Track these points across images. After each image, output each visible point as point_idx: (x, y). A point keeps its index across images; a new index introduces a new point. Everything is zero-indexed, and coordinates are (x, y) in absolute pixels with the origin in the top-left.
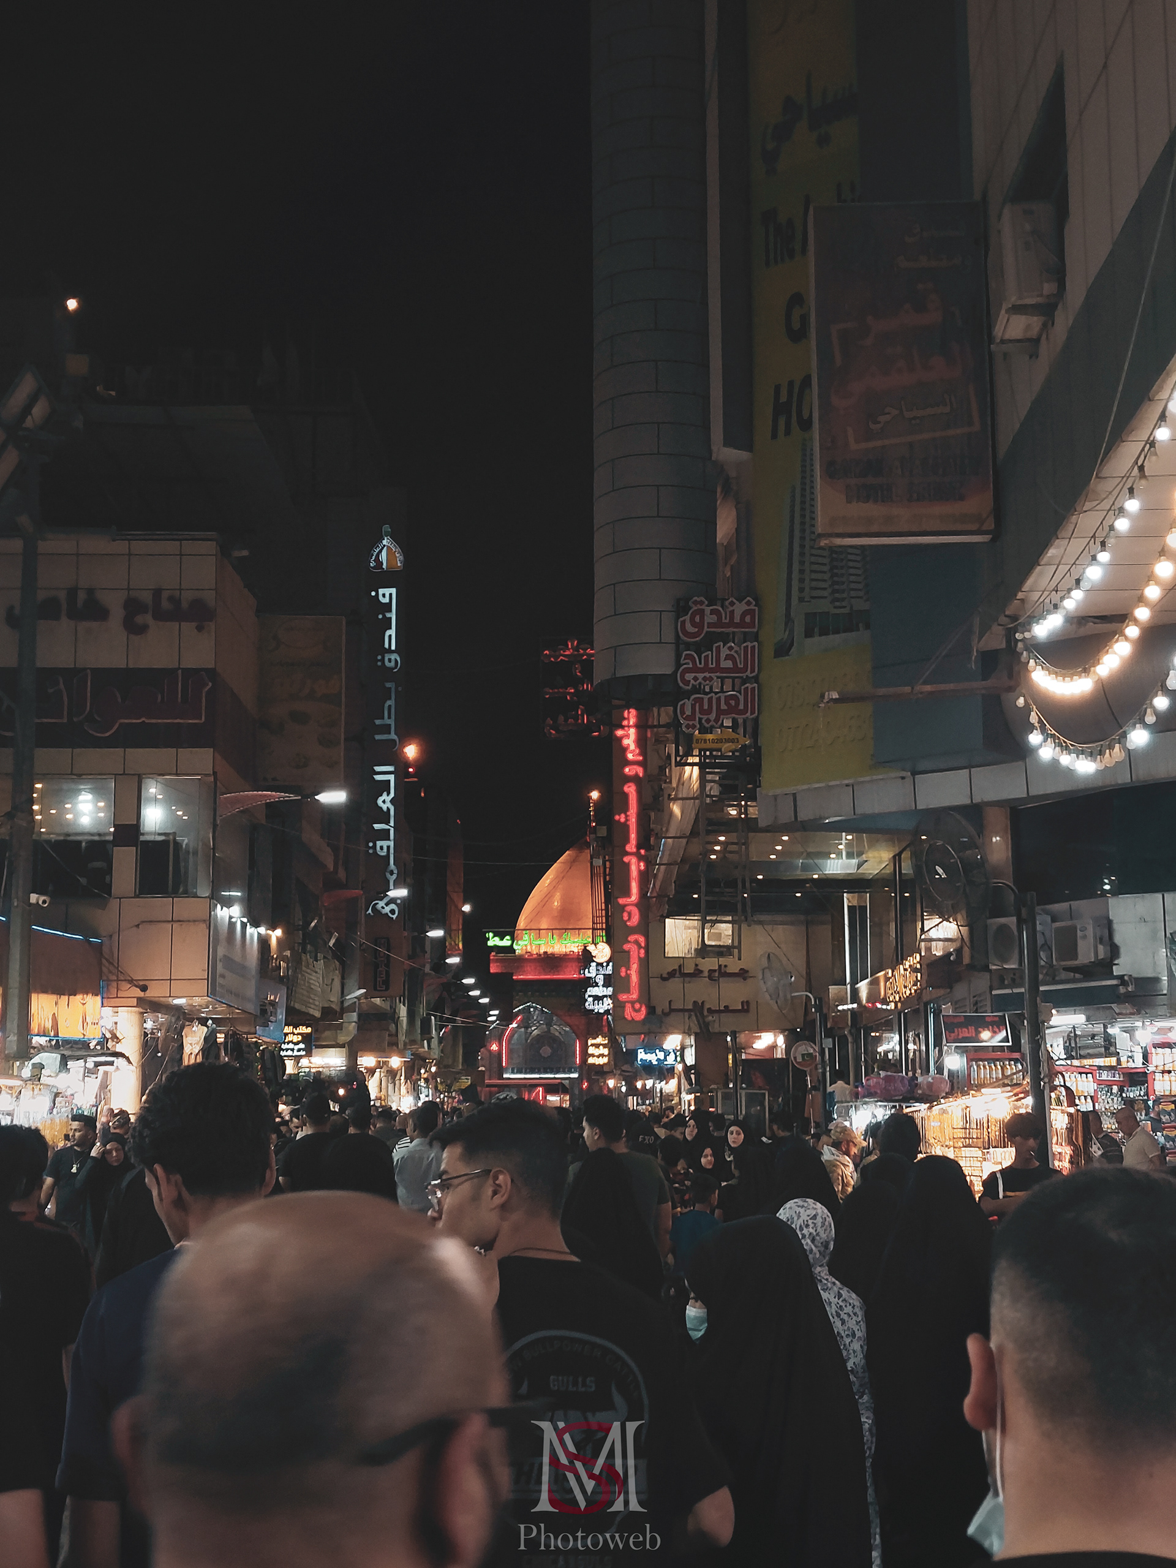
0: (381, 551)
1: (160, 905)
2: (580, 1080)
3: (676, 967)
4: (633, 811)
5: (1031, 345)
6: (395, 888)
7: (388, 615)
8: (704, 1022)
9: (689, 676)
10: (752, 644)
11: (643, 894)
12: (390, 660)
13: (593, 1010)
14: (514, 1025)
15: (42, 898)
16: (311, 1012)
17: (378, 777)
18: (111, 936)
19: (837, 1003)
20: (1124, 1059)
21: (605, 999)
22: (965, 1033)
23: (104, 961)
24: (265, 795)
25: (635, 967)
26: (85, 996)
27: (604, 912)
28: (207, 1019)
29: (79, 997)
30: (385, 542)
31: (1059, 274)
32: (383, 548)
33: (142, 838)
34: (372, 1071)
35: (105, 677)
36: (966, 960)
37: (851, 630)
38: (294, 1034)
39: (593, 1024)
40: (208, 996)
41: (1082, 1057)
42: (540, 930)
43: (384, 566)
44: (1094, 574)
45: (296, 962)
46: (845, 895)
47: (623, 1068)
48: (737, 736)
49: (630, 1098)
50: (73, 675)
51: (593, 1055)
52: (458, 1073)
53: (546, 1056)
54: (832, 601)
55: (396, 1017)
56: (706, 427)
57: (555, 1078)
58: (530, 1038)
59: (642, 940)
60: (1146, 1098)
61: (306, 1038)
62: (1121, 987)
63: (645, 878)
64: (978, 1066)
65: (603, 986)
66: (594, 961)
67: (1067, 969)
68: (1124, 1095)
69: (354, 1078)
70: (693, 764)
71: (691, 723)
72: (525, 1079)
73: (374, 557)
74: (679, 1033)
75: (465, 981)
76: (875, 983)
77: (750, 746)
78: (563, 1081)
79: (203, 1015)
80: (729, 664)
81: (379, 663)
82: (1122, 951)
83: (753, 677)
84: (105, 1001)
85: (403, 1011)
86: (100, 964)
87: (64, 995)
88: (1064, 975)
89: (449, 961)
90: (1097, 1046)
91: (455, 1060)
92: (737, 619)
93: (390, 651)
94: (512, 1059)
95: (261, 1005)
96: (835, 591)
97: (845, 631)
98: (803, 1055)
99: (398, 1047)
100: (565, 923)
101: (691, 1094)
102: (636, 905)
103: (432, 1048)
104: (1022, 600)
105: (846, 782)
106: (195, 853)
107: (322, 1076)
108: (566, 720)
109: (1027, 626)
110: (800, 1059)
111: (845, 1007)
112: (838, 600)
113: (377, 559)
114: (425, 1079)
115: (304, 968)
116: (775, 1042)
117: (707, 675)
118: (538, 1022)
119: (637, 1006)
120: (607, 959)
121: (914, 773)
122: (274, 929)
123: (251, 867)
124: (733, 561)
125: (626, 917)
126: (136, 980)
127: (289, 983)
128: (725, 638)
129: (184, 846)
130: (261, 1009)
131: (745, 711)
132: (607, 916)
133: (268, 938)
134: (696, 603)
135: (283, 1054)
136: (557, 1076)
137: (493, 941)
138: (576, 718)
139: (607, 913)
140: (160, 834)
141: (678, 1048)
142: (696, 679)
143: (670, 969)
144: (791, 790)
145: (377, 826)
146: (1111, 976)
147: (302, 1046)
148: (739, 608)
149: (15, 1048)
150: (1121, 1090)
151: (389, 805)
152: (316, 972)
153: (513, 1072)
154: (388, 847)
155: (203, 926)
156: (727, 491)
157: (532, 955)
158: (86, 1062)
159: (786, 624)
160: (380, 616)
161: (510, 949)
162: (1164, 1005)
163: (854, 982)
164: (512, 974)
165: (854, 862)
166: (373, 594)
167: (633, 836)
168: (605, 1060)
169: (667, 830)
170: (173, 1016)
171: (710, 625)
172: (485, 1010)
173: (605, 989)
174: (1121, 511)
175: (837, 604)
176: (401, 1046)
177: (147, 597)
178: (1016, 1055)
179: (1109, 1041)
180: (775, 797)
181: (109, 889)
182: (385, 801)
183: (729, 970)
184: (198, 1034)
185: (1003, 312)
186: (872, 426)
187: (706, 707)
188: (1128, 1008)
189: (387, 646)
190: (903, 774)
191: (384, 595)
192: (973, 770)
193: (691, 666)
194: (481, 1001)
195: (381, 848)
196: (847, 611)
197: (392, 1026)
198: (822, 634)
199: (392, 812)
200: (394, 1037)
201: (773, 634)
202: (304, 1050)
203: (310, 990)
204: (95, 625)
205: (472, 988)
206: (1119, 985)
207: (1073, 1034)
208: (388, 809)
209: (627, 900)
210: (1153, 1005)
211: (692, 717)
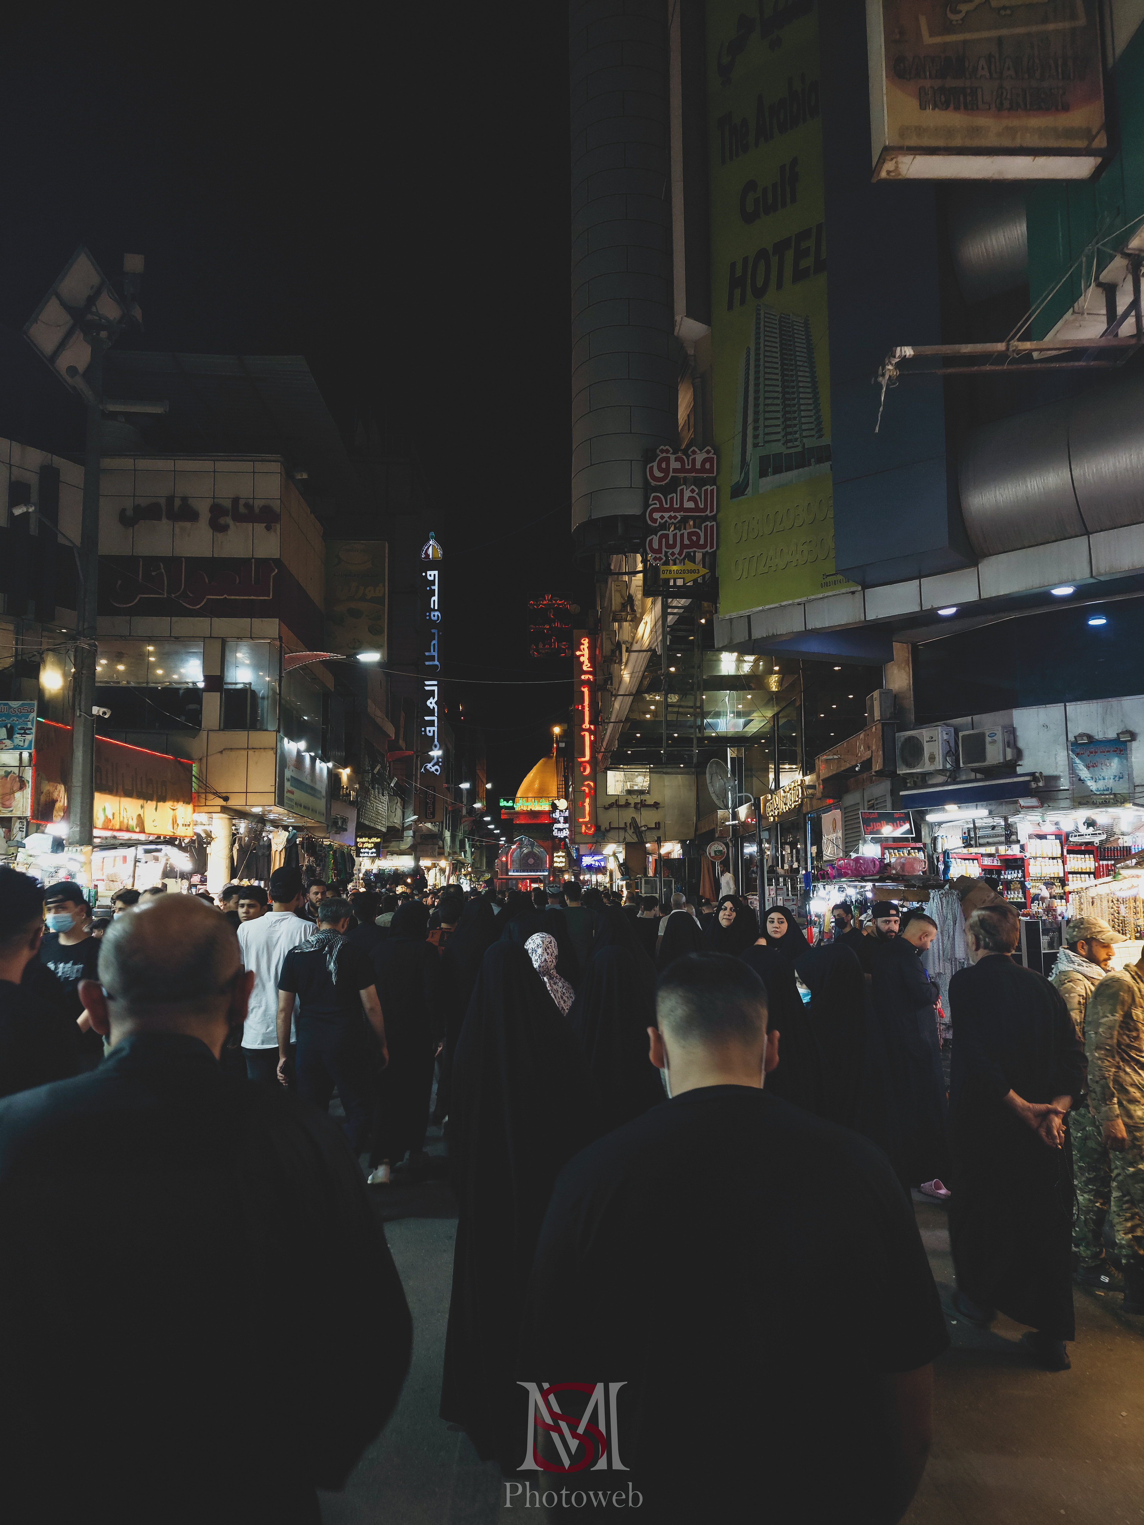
0: (428, 548)
1: (239, 737)
2: (549, 876)
3: (614, 801)
4: (587, 703)
7: (433, 587)
9: (656, 515)
10: (712, 488)
11: (593, 756)
12: (434, 616)
13: (558, 837)
14: (514, 847)
15: (103, 710)
16: (379, 828)
17: (427, 688)
18: (201, 759)
21: (564, 830)
23: (194, 778)
24: (322, 655)
25: (586, 806)
26: (175, 803)
28: (289, 827)
29: (169, 804)
30: (431, 542)
32: (429, 546)
33: (225, 687)
34: (429, 869)
35: (196, 563)
37: (803, 466)
38: (368, 842)
39: (558, 844)
40: (276, 806)
41: (981, 845)
42: (528, 798)
43: (431, 557)
45: (364, 792)
46: (730, 749)
47: (574, 868)
48: (698, 568)
50: (173, 562)
51: (557, 862)
52: (483, 872)
53: (531, 864)
54: (785, 443)
55: (443, 837)
57: (535, 875)
58: (523, 854)
59: (592, 784)
60: (1023, 879)
61: (377, 846)
62: (1033, 783)
64: (890, 853)
65: (564, 823)
66: (558, 810)
67: (975, 770)
69: (417, 872)
71: (658, 556)
72: (520, 875)
73: (424, 552)
74: (615, 843)
75: (485, 819)
77: (708, 577)
79: (283, 822)
80: (691, 505)
81: (428, 618)
82: (1026, 753)
83: (712, 516)
84: (196, 808)
85: (447, 834)
86: (190, 779)
87: (152, 800)
88: (968, 776)
91: (481, 865)
92: (698, 466)
93: (434, 610)
94: (513, 865)
96: (787, 434)
97: (797, 468)
98: (715, 852)
100: (541, 794)
102: (589, 762)
103: (467, 857)
105: (800, 599)
106: (267, 698)
108: (544, 646)
110: (713, 854)
111: (728, 824)
112: (791, 441)
113: (426, 553)
115: (371, 798)
116: (673, 849)
117: (673, 514)
118: (527, 846)
119: (589, 826)
120: (565, 808)
121: (865, 586)
122: (342, 767)
125: (582, 770)
126: (219, 793)
127: (359, 807)
128: (688, 482)
131: (704, 546)
133: (338, 772)
134: (662, 451)
136: (537, 874)
137: (503, 803)
138: (550, 644)
141: (613, 853)
142: (662, 517)
143: (610, 803)
144: (746, 612)
145: (427, 718)
147: (374, 850)
148: (700, 457)
151: (434, 705)
152: (382, 802)
153: (514, 872)
154: (434, 731)
155: (271, 753)
156: (686, 372)
157: (524, 811)
159: (742, 468)
160: (428, 588)
161: (512, 808)
162: (1064, 799)
164: (513, 821)
165: (741, 721)
166: (424, 574)
167: (587, 719)
168: (563, 864)
169: (617, 696)
170: (252, 820)
171: (675, 470)
172: (497, 837)
175: (789, 445)
176: (446, 854)
177: (228, 504)
178: (920, 845)
180: (731, 620)
181: (199, 724)
182: (432, 703)
183: (648, 803)
184: (282, 837)
186: (951, 16)
187: (671, 542)
188: (1033, 801)
189: (432, 606)
190: (858, 586)
191: (430, 575)
192: (922, 579)
193: (658, 506)
194: (495, 832)
195: (430, 731)
196: (799, 449)
197: (441, 843)
198: (774, 473)
199: (436, 710)
200: (442, 850)
201: (732, 476)
202: (375, 853)
203: (378, 813)
204: (188, 525)
205: (489, 823)
206: (1029, 781)
207: (972, 826)
208: (434, 708)
209: (583, 759)
210: (1056, 800)
211: (659, 551)
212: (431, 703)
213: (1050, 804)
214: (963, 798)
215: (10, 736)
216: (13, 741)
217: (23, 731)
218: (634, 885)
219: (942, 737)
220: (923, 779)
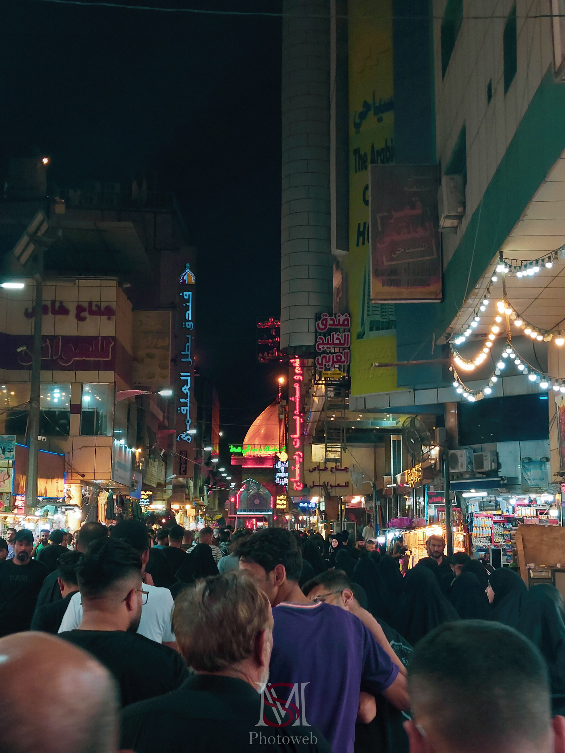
0: (185, 275)
1: (90, 440)
2: (273, 515)
3: (316, 466)
4: (298, 395)
5: (455, 229)
6: (190, 429)
7: (188, 304)
8: (328, 492)
9: (320, 347)
10: (347, 333)
11: (302, 434)
12: (188, 325)
13: (279, 484)
14: (242, 490)
15: (43, 438)
16: (153, 485)
17: (182, 378)
18: (69, 453)
19: (387, 484)
20: (504, 511)
21: (285, 478)
22: (437, 499)
23: (66, 464)
24: (137, 392)
25: (298, 466)
26: (58, 479)
27: (284, 438)
28: (108, 489)
29: (55, 480)
30: (187, 271)
31: (464, 204)
32: (186, 274)
33: (83, 410)
34: (177, 511)
35: (67, 339)
36: (438, 468)
37: (389, 329)
38: (144, 495)
39: (279, 490)
40: (111, 480)
41: (486, 510)
42: (254, 444)
43: (186, 282)
44: (474, 325)
45: (147, 463)
46: (391, 436)
47: (293, 510)
48: (341, 372)
49: (296, 524)
50: (53, 338)
51: (279, 504)
52: (216, 512)
53: (257, 504)
54: (382, 316)
55: (189, 486)
56: (329, 240)
57: (261, 514)
58: (250, 495)
59: (301, 454)
61: (150, 497)
62: (501, 481)
63: (302, 426)
64: (442, 514)
65: (284, 472)
66: (280, 461)
67: (481, 473)
68: (505, 527)
69: (169, 514)
70: (322, 384)
71: (321, 366)
72: (247, 515)
73: (182, 278)
74: (317, 496)
75: (220, 470)
76: (403, 475)
77: (346, 376)
78: (265, 516)
79: (107, 487)
80: (338, 342)
81: (184, 326)
82: (502, 466)
83: (348, 347)
84: (66, 481)
85: (191, 483)
86: (64, 465)
87: (49, 479)
88: (478, 475)
89: (213, 461)
90: (492, 506)
91: (214, 505)
92: (341, 323)
93: (188, 321)
94: (241, 505)
95: (132, 483)
96: (382, 312)
97: (386, 329)
98: (370, 507)
99: (189, 501)
100: (267, 441)
101: (322, 523)
102: (299, 438)
103: (204, 500)
104: (452, 328)
105: (386, 393)
106: (106, 416)
107: (155, 514)
108: (268, 354)
109: (453, 339)
110: (369, 509)
111: (391, 486)
114: (201, 515)
115: (149, 466)
116: (361, 500)
117: (328, 346)
118: (253, 488)
119: (299, 484)
120: (286, 459)
121: (415, 390)
122: (137, 448)
123: (128, 422)
124: (340, 295)
125: (294, 444)
126: (80, 472)
127: (144, 473)
128: (336, 331)
129: (101, 414)
130: (132, 485)
131: (344, 362)
132: (286, 440)
133: (135, 452)
134: (324, 315)
135: (140, 503)
136: (262, 513)
137: (233, 449)
138: (273, 353)
139: (286, 438)
140: (89, 408)
141: (318, 502)
142: (323, 348)
143: (313, 467)
144: (363, 395)
145: (182, 400)
146: (497, 476)
147: (148, 500)
148: (342, 318)
149: (31, 502)
150: (504, 525)
151: (187, 390)
152: (155, 467)
153: (241, 511)
154: (187, 410)
155: (109, 449)
156: (338, 267)
157: (251, 456)
158: (62, 508)
159: (362, 325)
160: (184, 305)
161: (241, 454)
162: (520, 489)
163: (395, 474)
164: (241, 465)
165: (395, 422)
166: (181, 294)
167: (298, 407)
168: (285, 506)
169: (312, 407)
170: (95, 488)
171: (330, 325)
172: (229, 482)
173: (285, 474)
174: (482, 304)
175: (383, 317)
176: (191, 500)
177: (86, 305)
179: (497, 504)
180: (357, 398)
181: (68, 433)
183: (340, 467)
184: (105, 496)
185: (442, 218)
186: (393, 256)
187: (328, 360)
188: (504, 490)
189: (187, 318)
190: (410, 390)
191: (186, 295)
192: (438, 389)
193: (321, 342)
194: (227, 478)
195: (184, 410)
196: (387, 320)
197: (187, 491)
198: (376, 330)
199: (189, 394)
200: (188, 496)
201: (356, 329)
202: (149, 502)
203: (152, 475)
204: (63, 317)
205: (223, 472)
206: (500, 480)
207: (482, 500)
208: (187, 393)
209: (295, 436)
210: (514, 489)
211: (322, 364)
212: (185, 389)
213: (513, 491)
214: (479, 486)
215: (3, 452)
216: (5, 455)
217: (9, 450)
218: (330, 528)
219: (466, 454)
220: (460, 476)
